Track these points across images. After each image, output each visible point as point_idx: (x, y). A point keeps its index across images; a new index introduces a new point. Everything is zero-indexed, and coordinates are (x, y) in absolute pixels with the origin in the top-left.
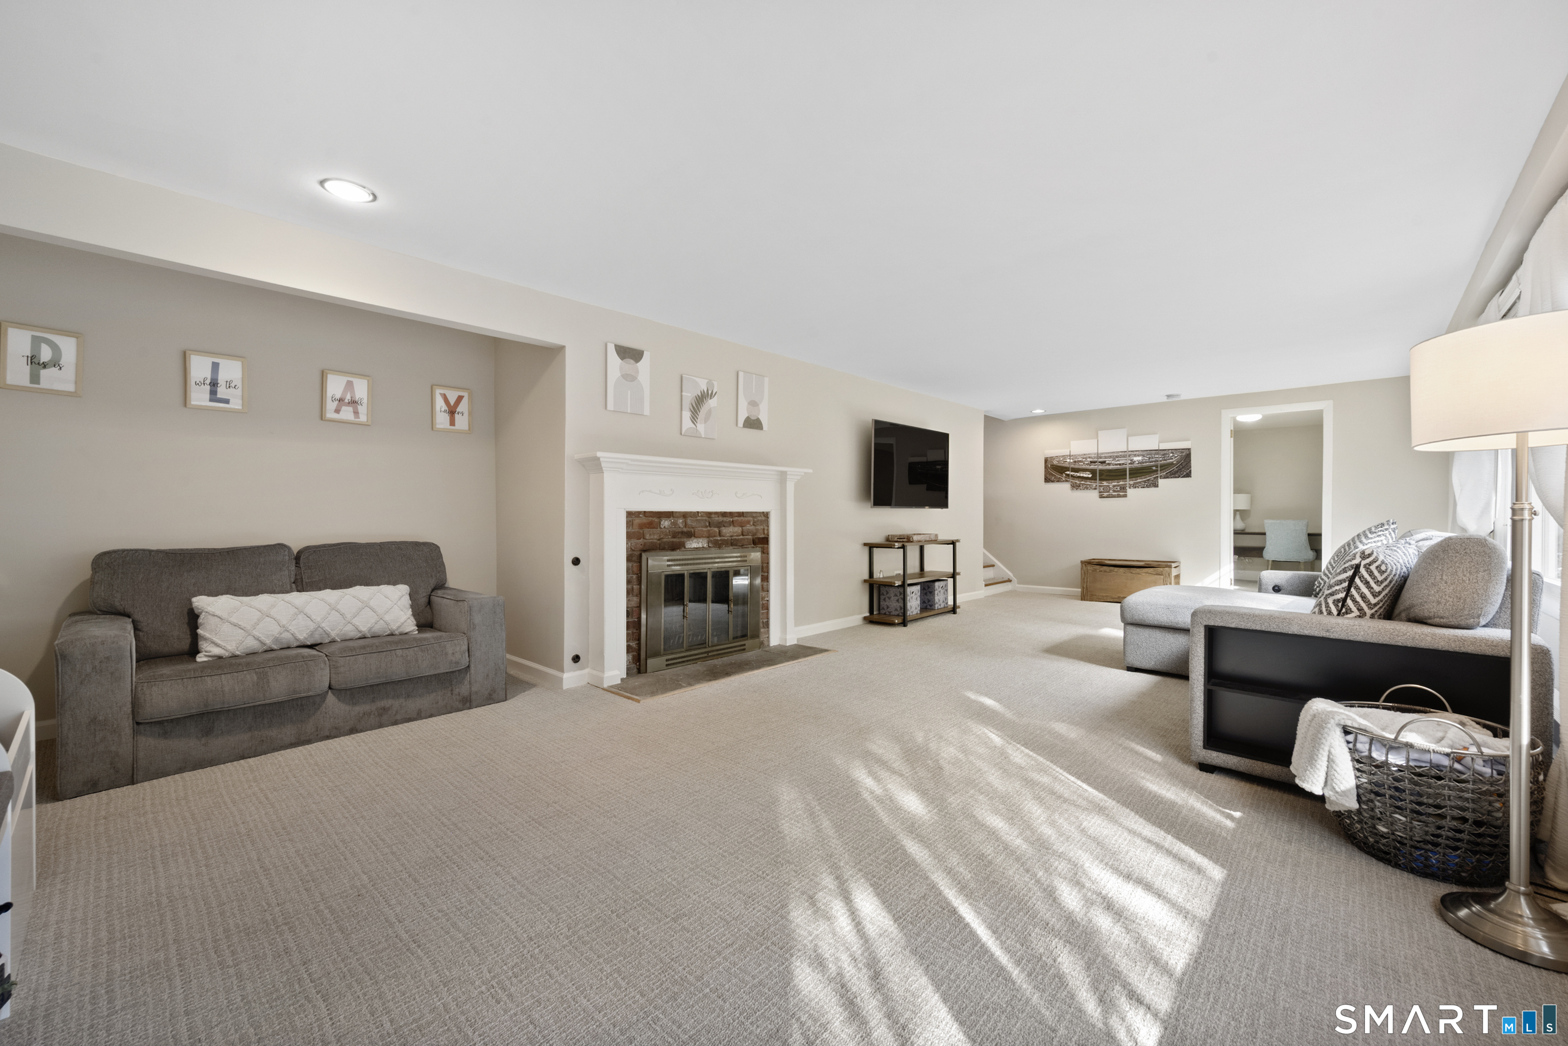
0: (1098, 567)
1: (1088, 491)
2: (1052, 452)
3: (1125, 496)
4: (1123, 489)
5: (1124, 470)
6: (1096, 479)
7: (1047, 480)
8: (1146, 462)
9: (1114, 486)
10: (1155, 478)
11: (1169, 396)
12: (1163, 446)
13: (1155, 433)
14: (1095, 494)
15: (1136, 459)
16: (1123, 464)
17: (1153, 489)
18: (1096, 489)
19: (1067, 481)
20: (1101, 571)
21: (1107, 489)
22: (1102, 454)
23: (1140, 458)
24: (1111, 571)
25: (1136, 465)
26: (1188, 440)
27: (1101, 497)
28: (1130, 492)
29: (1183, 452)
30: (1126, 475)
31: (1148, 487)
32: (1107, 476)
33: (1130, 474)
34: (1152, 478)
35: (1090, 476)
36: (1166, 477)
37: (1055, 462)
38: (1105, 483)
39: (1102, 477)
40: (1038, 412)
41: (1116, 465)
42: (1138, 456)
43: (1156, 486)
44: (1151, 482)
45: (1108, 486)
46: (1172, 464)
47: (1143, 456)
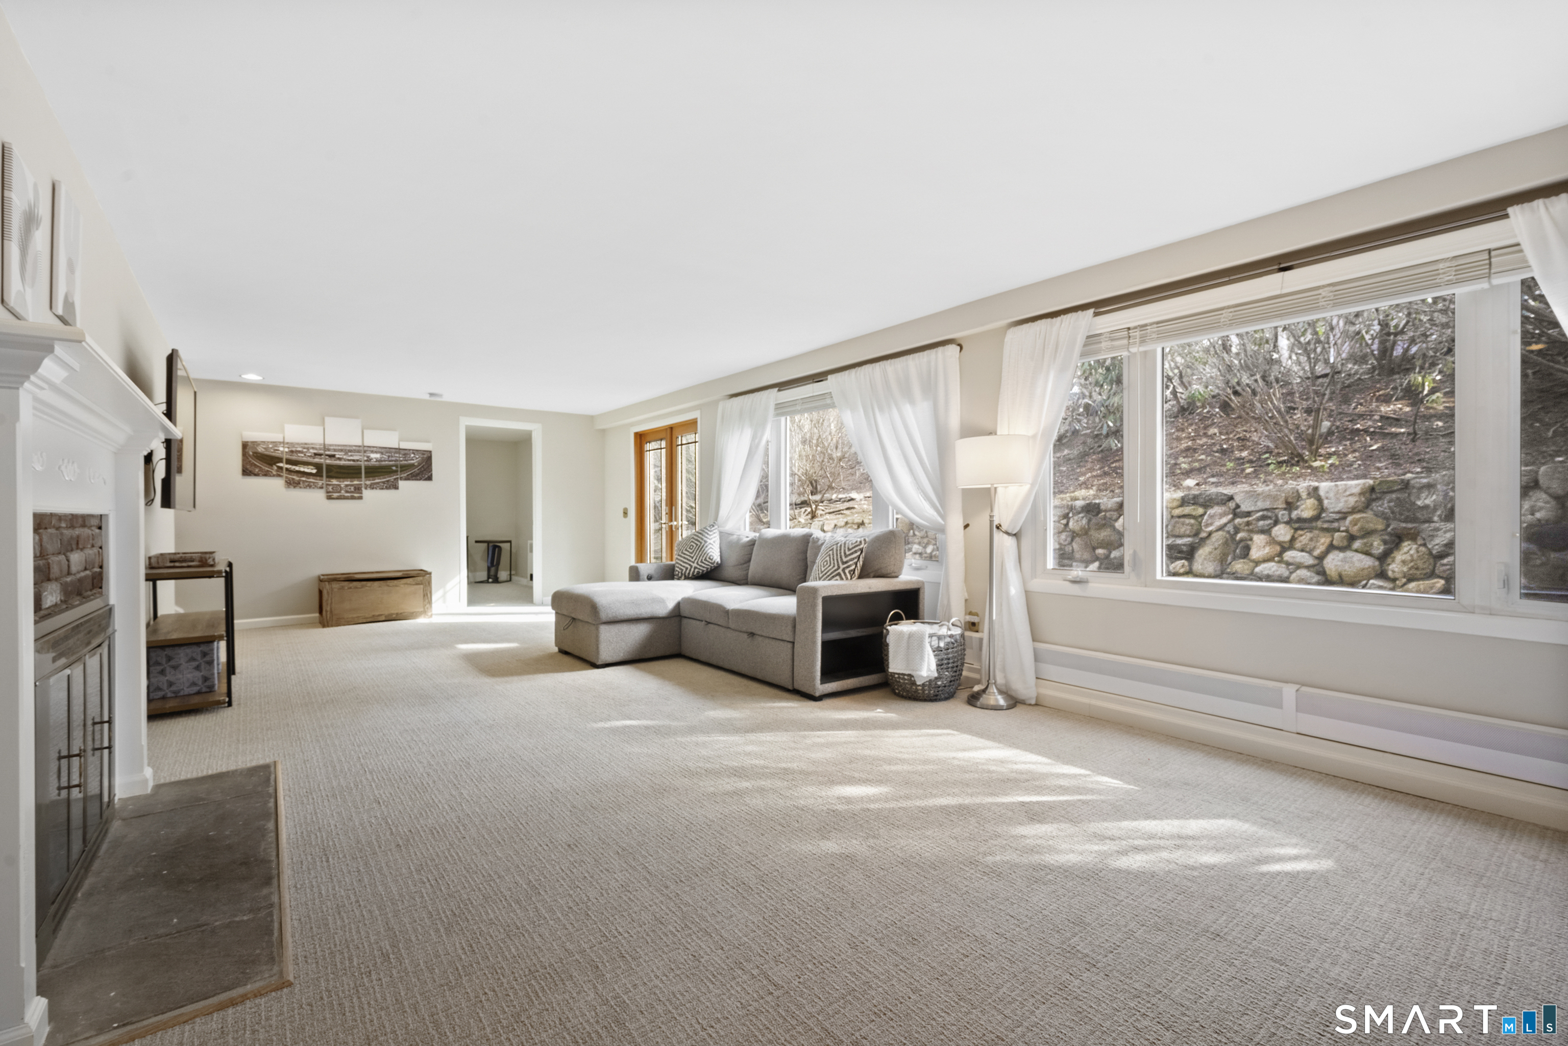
0: (346, 583)
1: (312, 490)
2: (252, 435)
3: (360, 498)
4: (358, 489)
5: (359, 468)
6: (322, 476)
7: (246, 472)
8: (385, 461)
9: (347, 486)
10: (395, 479)
11: (431, 395)
12: (404, 445)
13: (395, 430)
14: (320, 495)
15: (373, 456)
16: (358, 460)
17: (392, 492)
18: (322, 488)
19: (279, 476)
20: (351, 588)
21: (337, 489)
22: (331, 445)
23: (378, 456)
24: (363, 587)
25: (373, 463)
26: (428, 442)
27: (329, 498)
28: (367, 493)
29: (424, 454)
30: (361, 473)
31: (387, 488)
32: (337, 472)
33: (366, 473)
34: (392, 479)
35: (314, 471)
36: (407, 479)
37: (260, 449)
38: (335, 482)
39: (330, 474)
40: (252, 377)
41: (349, 460)
42: (376, 452)
43: (396, 488)
44: (390, 483)
45: (339, 485)
46: (413, 465)
47: (382, 453)
